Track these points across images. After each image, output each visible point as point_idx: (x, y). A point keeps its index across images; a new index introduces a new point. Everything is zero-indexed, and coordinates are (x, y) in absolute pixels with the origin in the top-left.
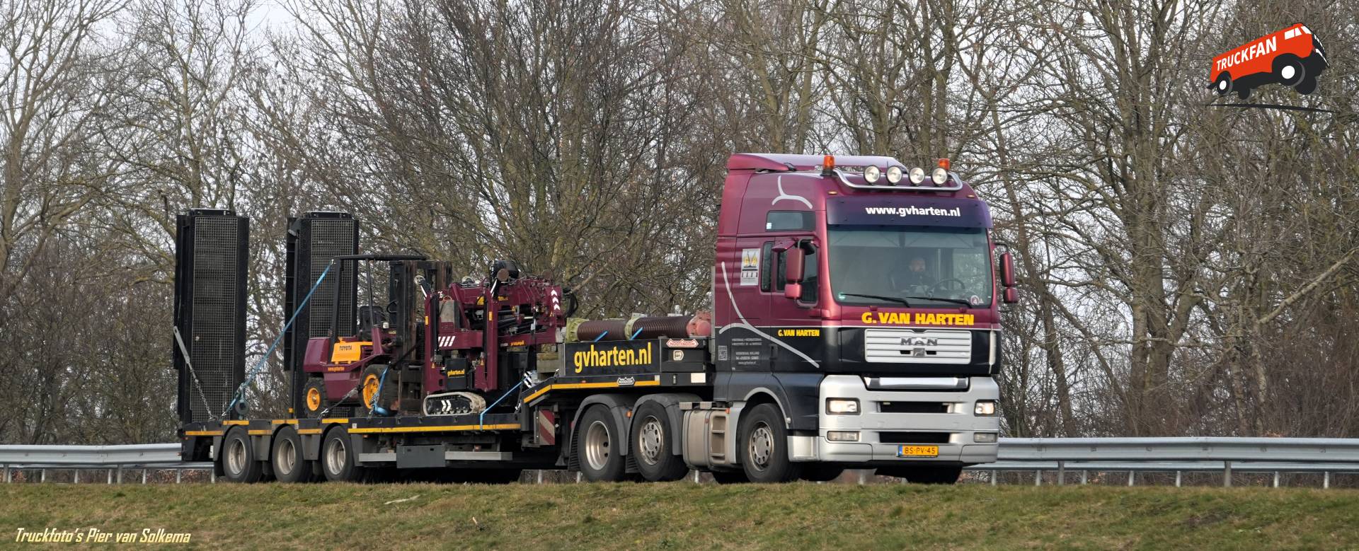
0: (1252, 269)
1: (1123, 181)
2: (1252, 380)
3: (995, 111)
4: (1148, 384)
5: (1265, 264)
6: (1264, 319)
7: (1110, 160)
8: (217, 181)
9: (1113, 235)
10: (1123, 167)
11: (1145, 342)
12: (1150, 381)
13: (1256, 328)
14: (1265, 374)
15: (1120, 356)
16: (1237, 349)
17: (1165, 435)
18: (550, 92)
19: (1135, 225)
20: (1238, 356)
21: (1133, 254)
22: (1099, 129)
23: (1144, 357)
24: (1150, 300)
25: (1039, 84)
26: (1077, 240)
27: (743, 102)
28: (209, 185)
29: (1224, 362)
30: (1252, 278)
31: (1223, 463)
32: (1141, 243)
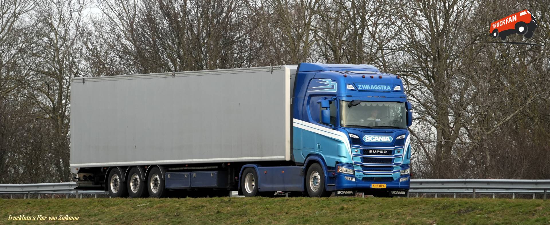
0: (484, 112)
1: (433, 77)
2: (484, 157)
3: (382, 50)
4: (443, 159)
5: (489, 111)
6: (489, 132)
7: (427, 69)
8: (70, 78)
9: (429, 99)
10: (433, 72)
11: (441, 142)
12: (443, 158)
13: (486, 136)
14: (489, 154)
15: (432, 148)
16: (478, 144)
17: (449, 178)
18: (204, 41)
19: (437, 95)
20: (479, 147)
21: (437, 106)
22: (423, 57)
23: (441, 148)
24: (444, 125)
25: (399, 39)
26: (414, 101)
27: (281, 46)
28: (66, 80)
29: (473, 150)
30: (484, 116)
31: (472, 189)
32: (440, 102)
